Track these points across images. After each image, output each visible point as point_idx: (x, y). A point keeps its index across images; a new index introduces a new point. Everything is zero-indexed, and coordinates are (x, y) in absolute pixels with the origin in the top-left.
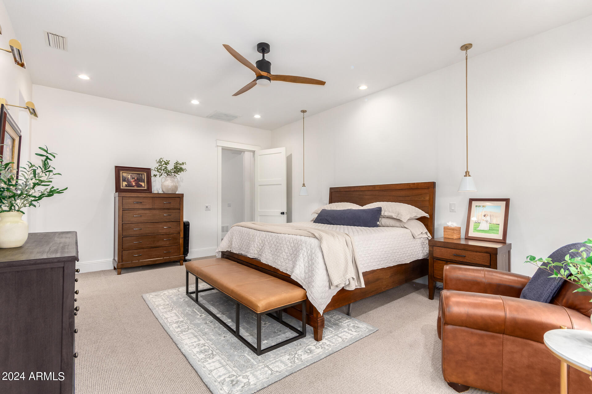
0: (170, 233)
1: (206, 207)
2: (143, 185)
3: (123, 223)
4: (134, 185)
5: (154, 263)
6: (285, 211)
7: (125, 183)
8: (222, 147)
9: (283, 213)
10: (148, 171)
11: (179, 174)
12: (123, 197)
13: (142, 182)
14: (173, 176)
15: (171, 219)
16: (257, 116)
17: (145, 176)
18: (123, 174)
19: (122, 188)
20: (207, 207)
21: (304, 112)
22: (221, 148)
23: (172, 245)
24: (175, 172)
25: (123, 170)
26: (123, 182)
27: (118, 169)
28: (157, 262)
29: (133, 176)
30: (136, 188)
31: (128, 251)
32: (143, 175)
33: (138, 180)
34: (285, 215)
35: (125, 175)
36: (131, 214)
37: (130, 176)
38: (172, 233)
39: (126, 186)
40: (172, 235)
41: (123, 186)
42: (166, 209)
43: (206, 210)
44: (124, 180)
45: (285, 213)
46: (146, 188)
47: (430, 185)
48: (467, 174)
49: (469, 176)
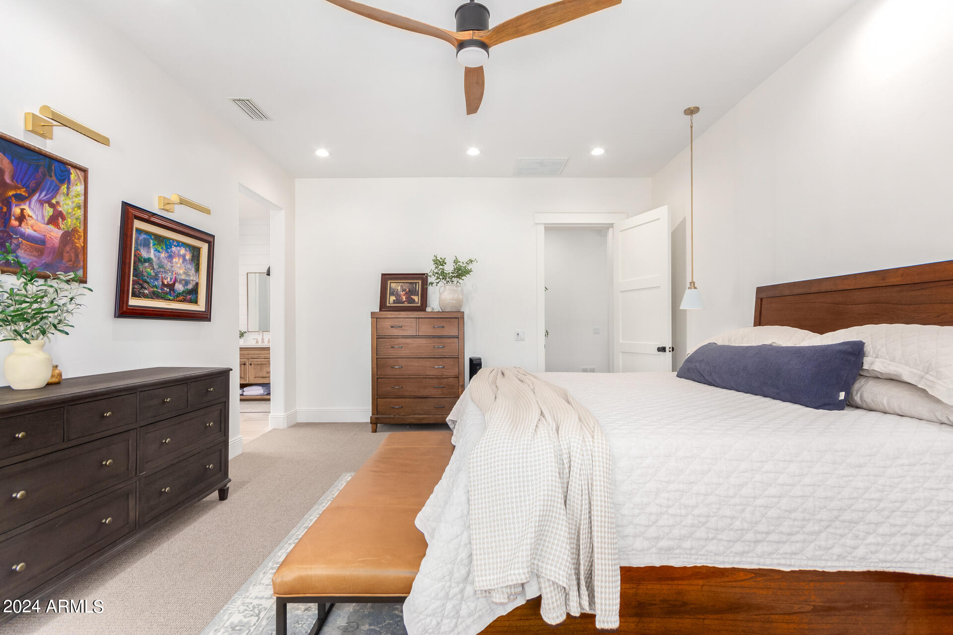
0: (444, 377)
1: (516, 335)
2: (416, 300)
3: (378, 357)
4: (404, 300)
5: (418, 422)
6: (668, 345)
7: (393, 298)
8: (545, 224)
9: (662, 349)
10: (423, 278)
11: (463, 280)
12: (377, 318)
13: (415, 295)
14: (455, 283)
15: (445, 354)
16: (598, 152)
17: (419, 287)
18: (392, 284)
19: (388, 305)
20: (518, 334)
21: (691, 111)
22: (543, 227)
23: (447, 396)
24: (458, 277)
25: (391, 279)
26: (391, 297)
27: (386, 278)
28: (424, 422)
29: (404, 287)
30: (406, 304)
31: (385, 400)
32: (417, 284)
33: (411, 293)
34: (668, 355)
35: (393, 285)
36: (388, 344)
37: (400, 287)
38: (447, 377)
39: (394, 302)
40: (445, 380)
41: (391, 302)
42: (436, 337)
43: (516, 340)
44: (392, 294)
45: (667, 350)
46: (419, 305)
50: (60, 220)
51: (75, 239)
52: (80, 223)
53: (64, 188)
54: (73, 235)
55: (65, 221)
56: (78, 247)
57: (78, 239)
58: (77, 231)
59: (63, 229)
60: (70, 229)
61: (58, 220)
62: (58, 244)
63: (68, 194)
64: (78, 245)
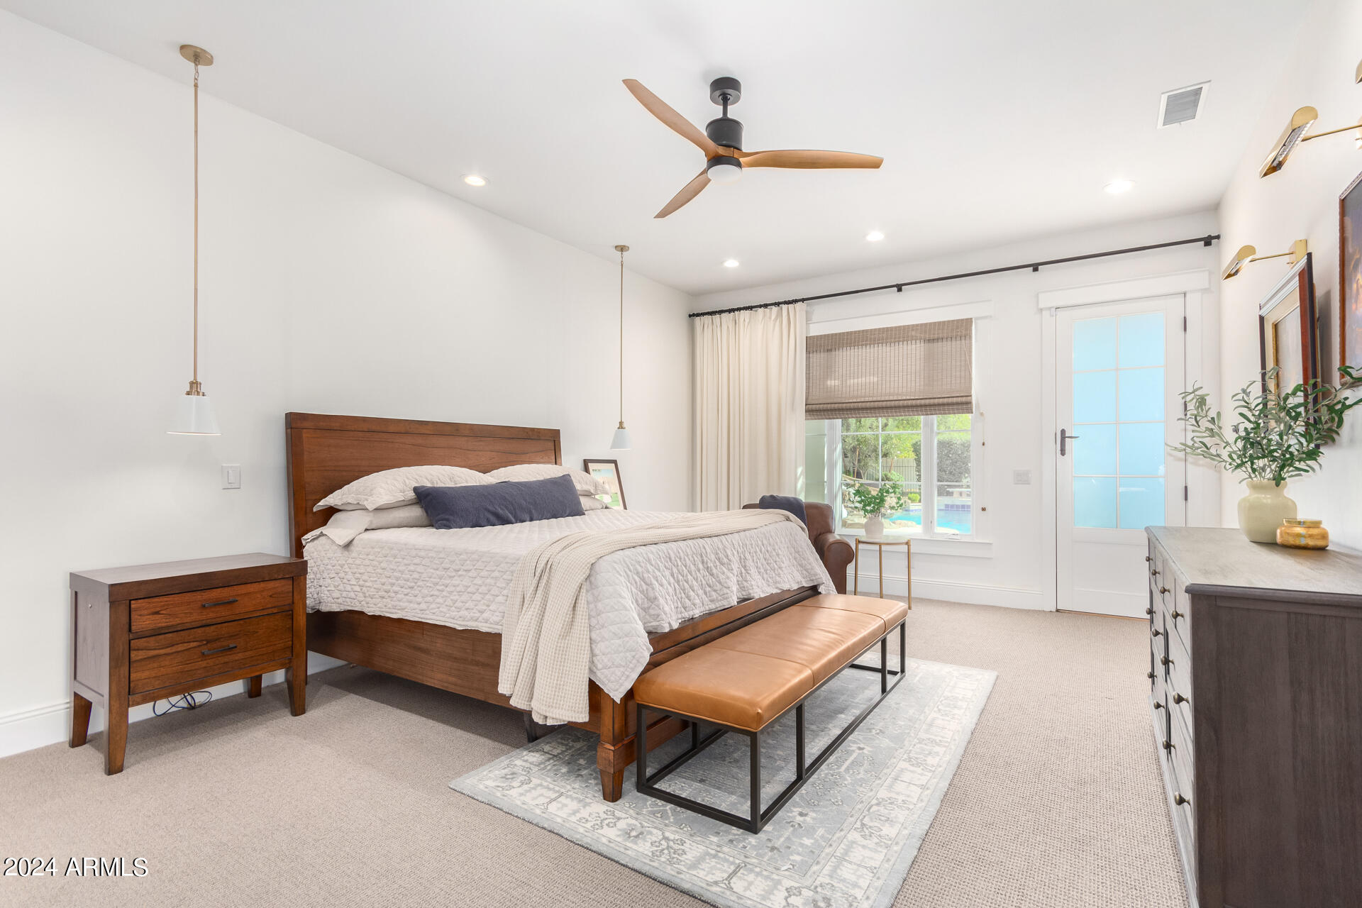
21: (196, 56)
47: (556, 434)
48: (621, 426)
49: (622, 428)
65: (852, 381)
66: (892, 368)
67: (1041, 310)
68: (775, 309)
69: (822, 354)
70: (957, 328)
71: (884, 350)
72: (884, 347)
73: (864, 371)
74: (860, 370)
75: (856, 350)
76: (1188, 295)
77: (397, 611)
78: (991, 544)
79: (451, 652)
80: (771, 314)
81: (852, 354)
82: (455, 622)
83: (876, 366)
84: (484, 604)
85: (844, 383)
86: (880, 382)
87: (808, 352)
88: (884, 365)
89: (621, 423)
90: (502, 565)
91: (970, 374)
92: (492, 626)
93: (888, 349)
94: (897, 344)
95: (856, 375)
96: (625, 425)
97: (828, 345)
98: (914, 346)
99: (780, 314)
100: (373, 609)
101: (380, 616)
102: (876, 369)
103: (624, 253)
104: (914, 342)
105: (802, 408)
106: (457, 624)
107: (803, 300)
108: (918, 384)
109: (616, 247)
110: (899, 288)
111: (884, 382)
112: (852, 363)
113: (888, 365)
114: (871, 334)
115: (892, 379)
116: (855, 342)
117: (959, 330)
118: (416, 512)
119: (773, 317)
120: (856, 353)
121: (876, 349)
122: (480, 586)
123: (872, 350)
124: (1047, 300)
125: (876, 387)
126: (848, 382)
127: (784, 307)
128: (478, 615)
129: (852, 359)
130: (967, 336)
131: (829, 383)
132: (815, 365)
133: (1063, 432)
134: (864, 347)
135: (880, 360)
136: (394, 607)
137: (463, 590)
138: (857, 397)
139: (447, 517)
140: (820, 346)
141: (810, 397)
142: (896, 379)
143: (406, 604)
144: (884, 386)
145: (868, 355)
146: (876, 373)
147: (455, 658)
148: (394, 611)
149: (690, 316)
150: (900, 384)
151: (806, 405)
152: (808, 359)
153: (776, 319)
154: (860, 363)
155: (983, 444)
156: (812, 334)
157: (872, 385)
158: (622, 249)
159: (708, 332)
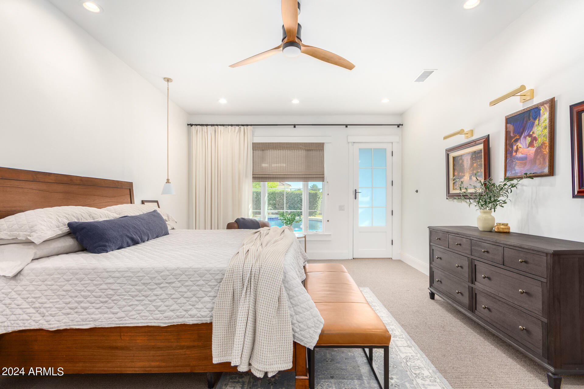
47: (130, 185)
48: (168, 181)
49: (169, 183)
50: (534, 142)
51: (543, 149)
52: (546, 138)
53: (537, 122)
54: (542, 147)
55: (537, 141)
56: (545, 154)
57: (545, 148)
58: (545, 143)
59: (536, 146)
60: (540, 145)
61: (533, 142)
62: (533, 156)
63: (539, 124)
64: (544, 152)
65: (274, 165)
66: (292, 160)
67: (349, 143)
68: (237, 128)
69: (260, 151)
70: (319, 146)
71: (288, 152)
72: (288, 151)
73: (279, 161)
74: (278, 160)
75: (276, 151)
76: (393, 144)
77: (88, 323)
78: (331, 235)
79: (153, 344)
80: (235, 129)
81: (274, 152)
82: (161, 321)
83: (285, 159)
84: (190, 305)
85: (270, 165)
86: (287, 166)
87: (253, 150)
88: (288, 159)
89: (168, 180)
90: (206, 276)
91: (323, 166)
92: (200, 319)
93: (290, 152)
94: (294, 150)
95: (276, 162)
96: (170, 181)
97: (263, 148)
98: (301, 152)
99: (240, 130)
100: (56, 325)
101: (66, 329)
102: (285, 161)
103: (169, 83)
104: (301, 150)
105: (251, 177)
106: (160, 323)
107: (251, 125)
108: (303, 168)
109: (164, 78)
110: (295, 126)
111: (288, 167)
112: (274, 157)
113: (290, 159)
114: (283, 145)
115: (292, 165)
116: (275, 148)
117: (319, 147)
118: (69, 242)
119: (237, 131)
120: (276, 153)
121: (285, 151)
122: (186, 292)
123: (283, 152)
124: (351, 139)
125: (285, 168)
126: (272, 165)
127: (242, 127)
128: (184, 313)
129: (274, 155)
130: (322, 150)
131: (263, 165)
132: (256, 156)
133: (356, 190)
134: (279, 150)
135: (287, 157)
136: (86, 320)
137: (167, 297)
138: (276, 173)
139: (104, 244)
140: (258, 147)
141: (254, 171)
142: (294, 165)
143: (99, 316)
144: (288, 168)
145: (281, 154)
146: (285, 162)
147: (159, 348)
148: (84, 323)
149: (188, 125)
150: (295, 168)
151: (253, 175)
152: (253, 153)
153: (237, 133)
154: (278, 157)
155: (328, 194)
156: (254, 142)
157: (283, 167)
158: (168, 80)
159: (199, 135)
